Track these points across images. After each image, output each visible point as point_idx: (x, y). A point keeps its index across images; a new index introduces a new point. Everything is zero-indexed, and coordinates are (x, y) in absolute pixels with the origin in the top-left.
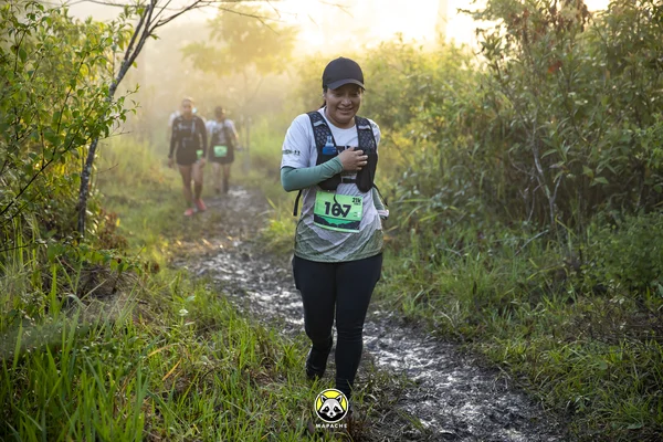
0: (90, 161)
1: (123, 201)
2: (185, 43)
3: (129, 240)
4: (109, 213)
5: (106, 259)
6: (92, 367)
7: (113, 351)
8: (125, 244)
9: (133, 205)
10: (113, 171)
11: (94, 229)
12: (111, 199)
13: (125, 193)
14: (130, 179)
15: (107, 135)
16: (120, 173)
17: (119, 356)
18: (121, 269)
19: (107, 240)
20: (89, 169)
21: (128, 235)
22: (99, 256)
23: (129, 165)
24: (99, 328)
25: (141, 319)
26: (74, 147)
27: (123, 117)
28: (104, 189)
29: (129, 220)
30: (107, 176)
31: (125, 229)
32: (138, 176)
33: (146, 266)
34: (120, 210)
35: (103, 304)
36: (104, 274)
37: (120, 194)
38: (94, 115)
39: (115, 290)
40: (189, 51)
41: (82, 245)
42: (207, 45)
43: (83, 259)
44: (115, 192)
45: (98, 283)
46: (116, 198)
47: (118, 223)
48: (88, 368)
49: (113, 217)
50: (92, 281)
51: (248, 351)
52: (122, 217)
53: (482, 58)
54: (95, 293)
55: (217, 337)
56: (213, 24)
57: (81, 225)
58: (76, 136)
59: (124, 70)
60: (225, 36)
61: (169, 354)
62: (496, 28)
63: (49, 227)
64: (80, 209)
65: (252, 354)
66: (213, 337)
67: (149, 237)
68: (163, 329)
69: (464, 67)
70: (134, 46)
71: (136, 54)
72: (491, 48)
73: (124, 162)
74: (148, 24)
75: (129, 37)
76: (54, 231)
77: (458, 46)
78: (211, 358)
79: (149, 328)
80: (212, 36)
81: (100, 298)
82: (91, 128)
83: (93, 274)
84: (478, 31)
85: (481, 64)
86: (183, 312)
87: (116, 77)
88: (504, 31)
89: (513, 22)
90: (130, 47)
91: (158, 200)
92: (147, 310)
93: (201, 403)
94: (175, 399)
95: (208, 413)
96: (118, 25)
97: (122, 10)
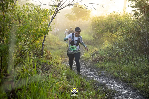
0: (44, 40)
1: (52, 49)
2: (66, 14)
3: (53, 57)
4: (48, 51)
5: (47, 62)
6: (43, 86)
8: (52, 58)
9: (54, 50)
11: (45, 55)
12: (49, 48)
13: (52, 47)
14: (53, 44)
15: (47, 34)
16: (51, 43)
17: (49, 84)
18: (50, 64)
19: (48, 58)
20: (44, 42)
21: (53, 56)
22: (45, 61)
23: (53, 41)
24: (45, 77)
25: (55, 75)
26: (40, 37)
27: (51, 30)
28: (48, 46)
29: (53, 53)
30: (48, 43)
32: (55, 43)
33: (56, 63)
34: (51, 51)
35: (46, 72)
36: (47, 65)
37: (51, 47)
38: (45, 30)
39: (49, 69)
40: (67, 15)
41: (42, 59)
42: (71, 14)
43: (42, 62)
44: (50, 46)
45: (46, 68)
46: (50, 48)
47: (50, 54)
48: (42, 86)
49: (49, 52)
50: (44, 66)
51: (78, 83)
52: (51, 52)
53: (134, 17)
54: (45, 69)
55: (72, 80)
56: (72, 10)
57: (42, 54)
58: (41, 35)
59: (52, 20)
60: (75, 12)
61: (60, 83)
62: (137, 10)
63: (35, 54)
64: (42, 50)
65: (79, 84)
66: (71, 80)
67: (57, 57)
68: (59, 78)
69: (130, 19)
70: (55, 15)
71: (55, 16)
72: (136, 14)
73: (52, 40)
74: (58, 9)
75: (53, 12)
76: (36, 55)
77: (128, 14)
78: (70, 85)
79: (56, 77)
80: (72, 12)
81: (46, 70)
82: (44, 32)
83: (44, 65)
84: (133, 10)
85: (133, 18)
86: (64, 74)
87: (50, 21)
88: (139, 10)
89: (142, 8)
90: (53, 15)
91: (59, 49)
92: (56, 73)
93: (67, 95)
94: (62, 94)
95: (69, 97)
96: (51, 10)
97: (52, 6)
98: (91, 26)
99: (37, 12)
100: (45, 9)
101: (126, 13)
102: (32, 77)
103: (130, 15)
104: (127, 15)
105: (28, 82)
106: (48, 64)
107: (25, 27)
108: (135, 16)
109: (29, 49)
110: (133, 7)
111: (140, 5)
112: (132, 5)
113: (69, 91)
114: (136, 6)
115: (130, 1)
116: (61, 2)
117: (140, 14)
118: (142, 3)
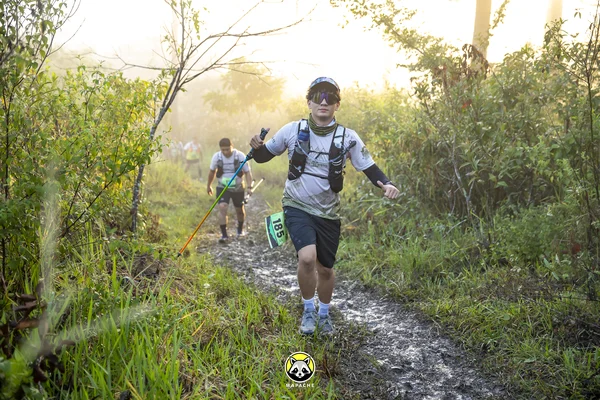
0: (140, 178)
1: (164, 205)
2: (207, 92)
3: (168, 233)
4: (153, 213)
5: (151, 250)
6: (141, 328)
7: (157, 317)
8: (165, 236)
9: (171, 208)
10: (157, 184)
11: (143, 227)
12: (155, 204)
13: (164, 198)
14: (169, 189)
15: (149, 163)
16: (162, 185)
17: (161, 320)
18: (161, 256)
19: (155, 236)
20: (139, 185)
21: (168, 229)
22: (145, 249)
23: (168, 179)
24: (147, 298)
25: (177, 290)
26: (127, 172)
27: (160, 150)
28: (150, 197)
29: (169, 218)
30: (152, 187)
31: (166, 225)
32: (174, 187)
34: (162, 211)
35: (150, 280)
36: (151, 260)
37: (162, 200)
38: (140, 149)
39: (158, 272)
40: (208, 97)
41: (134, 240)
42: (221, 93)
43: (135, 250)
44: (157, 198)
45: (148, 268)
46: (159, 203)
47: (160, 222)
48: (138, 328)
49: (157, 216)
50: (142, 264)
51: (253, 311)
52: (163, 216)
53: (415, 98)
54: (144, 273)
55: (231, 302)
56: (225, 78)
57: (134, 224)
58: (128, 164)
59: (162, 114)
60: (234, 86)
61: (197, 316)
62: (425, 76)
63: (112, 226)
64: (133, 212)
65: (256, 314)
66: (228, 302)
67: (182, 231)
68: (193, 298)
69: (403, 104)
70: (169, 97)
71: (170, 103)
72: (421, 91)
73: (164, 177)
74: (179, 81)
75: (165, 90)
76: (115, 229)
77: (398, 89)
78: (227, 318)
79: (182, 298)
80: (225, 86)
81: (148, 276)
82: (138, 158)
83: (143, 259)
84: (412, 79)
85: (415, 102)
86: (207, 285)
87: (157, 119)
88: (430, 79)
89: (437, 72)
90: (166, 98)
91: (189, 204)
92: (181, 284)
93: (220, 351)
94: (201, 348)
95: (225, 358)
96: (157, 83)
97: (160, 72)
99: (111, 89)
100: (137, 81)
101: (391, 86)
102: (105, 300)
103: (404, 94)
104: (396, 93)
105: (94, 316)
106: (156, 256)
107: (77, 144)
108: (419, 97)
109: (91, 211)
110: (412, 68)
111: (432, 62)
112: (408, 63)
113: (226, 337)
114: (419, 66)
115: (403, 50)
116: (188, 57)
117: (433, 89)
118: (438, 55)
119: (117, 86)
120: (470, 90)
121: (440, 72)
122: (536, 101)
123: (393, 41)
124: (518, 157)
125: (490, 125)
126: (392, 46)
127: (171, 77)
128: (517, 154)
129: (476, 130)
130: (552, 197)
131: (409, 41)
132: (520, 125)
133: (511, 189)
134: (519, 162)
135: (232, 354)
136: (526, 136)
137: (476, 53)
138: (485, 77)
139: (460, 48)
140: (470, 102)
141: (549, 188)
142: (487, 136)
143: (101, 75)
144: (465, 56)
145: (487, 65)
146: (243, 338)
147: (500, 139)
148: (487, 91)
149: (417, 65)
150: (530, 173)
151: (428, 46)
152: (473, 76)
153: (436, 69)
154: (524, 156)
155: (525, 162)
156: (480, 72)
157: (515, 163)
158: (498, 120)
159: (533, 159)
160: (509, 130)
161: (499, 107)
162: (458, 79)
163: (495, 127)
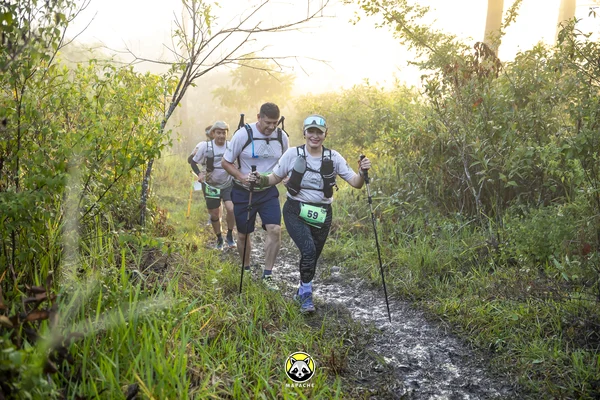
0: (148, 173)
1: (172, 200)
2: (216, 87)
3: (176, 228)
4: (162, 208)
5: (160, 244)
6: (150, 322)
7: (165, 311)
8: (173, 231)
9: (179, 203)
10: (165, 179)
11: (151, 221)
12: (163, 198)
13: (172, 193)
14: (177, 184)
15: (159, 157)
16: (170, 180)
17: (169, 314)
18: (170, 250)
19: (162, 230)
20: (148, 179)
21: (176, 224)
22: (154, 244)
23: (176, 174)
24: (155, 292)
25: (185, 285)
26: (137, 166)
27: (171, 144)
28: (159, 192)
29: (177, 213)
30: (161, 182)
31: (174, 220)
32: (181, 182)
33: (188, 247)
34: (170, 206)
35: (158, 275)
36: (159, 254)
37: (170, 195)
38: (150, 143)
39: (166, 266)
40: (218, 93)
41: (143, 234)
42: (231, 89)
43: (144, 244)
44: (166, 193)
45: (155, 264)
46: (167, 198)
47: (168, 217)
48: (147, 322)
49: (165, 212)
50: (150, 258)
51: (260, 308)
52: (171, 211)
53: (425, 96)
54: (152, 267)
56: (234, 74)
57: (142, 219)
58: (138, 158)
59: (172, 109)
60: (243, 82)
61: (205, 311)
62: (436, 74)
63: (120, 219)
64: (141, 207)
65: (263, 310)
66: (236, 298)
67: (190, 226)
68: (201, 293)
69: (413, 102)
70: (179, 92)
71: (180, 98)
72: (432, 89)
73: (172, 172)
74: (189, 76)
75: (175, 85)
76: (124, 223)
77: (409, 87)
78: (235, 313)
79: (190, 292)
80: (234, 82)
81: (156, 270)
82: (149, 152)
83: (151, 253)
84: (422, 77)
85: (425, 100)
86: (215, 281)
87: (167, 113)
88: (441, 76)
89: (448, 70)
90: (176, 93)
91: (197, 199)
92: (189, 279)
93: (227, 346)
94: (209, 343)
95: (233, 353)
96: (168, 77)
97: (170, 67)
98: (297, 126)
99: (121, 83)
100: (147, 76)
101: (401, 84)
102: (114, 294)
103: (413, 92)
104: (407, 92)
105: (102, 309)
106: (164, 250)
107: (88, 137)
108: (430, 95)
109: (100, 205)
110: (423, 66)
111: (443, 59)
112: (419, 61)
113: (234, 333)
114: (430, 64)
115: (414, 48)
116: (198, 52)
117: (444, 87)
118: (449, 53)
119: (128, 80)
120: (481, 89)
121: (451, 70)
122: (547, 101)
123: (404, 39)
124: (528, 157)
125: (501, 124)
126: (403, 44)
127: (182, 72)
128: (527, 154)
129: (487, 129)
130: (563, 198)
131: (420, 38)
132: (532, 125)
133: (521, 189)
134: (530, 161)
135: (239, 350)
136: (537, 136)
137: (487, 51)
138: (497, 76)
139: (472, 46)
140: (481, 100)
141: (559, 188)
142: (498, 135)
143: (113, 68)
144: (477, 54)
145: (499, 64)
146: (250, 334)
147: (511, 138)
148: (498, 89)
149: (428, 63)
150: (540, 173)
151: (439, 44)
152: (484, 75)
153: (448, 66)
154: (535, 155)
155: (536, 162)
156: (492, 70)
157: (525, 163)
158: (509, 120)
159: (543, 159)
160: (520, 129)
161: (511, 106)
162: (470, 77)
163: (506, 127)
